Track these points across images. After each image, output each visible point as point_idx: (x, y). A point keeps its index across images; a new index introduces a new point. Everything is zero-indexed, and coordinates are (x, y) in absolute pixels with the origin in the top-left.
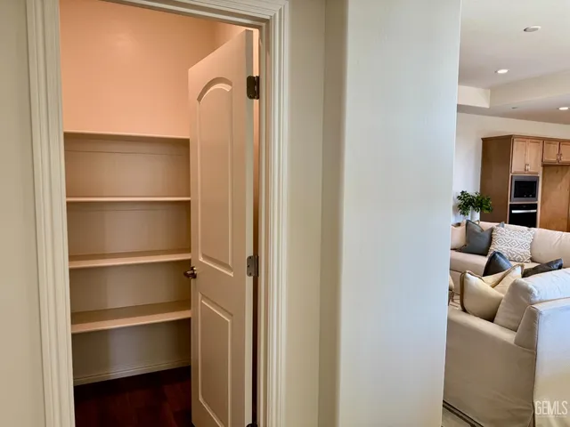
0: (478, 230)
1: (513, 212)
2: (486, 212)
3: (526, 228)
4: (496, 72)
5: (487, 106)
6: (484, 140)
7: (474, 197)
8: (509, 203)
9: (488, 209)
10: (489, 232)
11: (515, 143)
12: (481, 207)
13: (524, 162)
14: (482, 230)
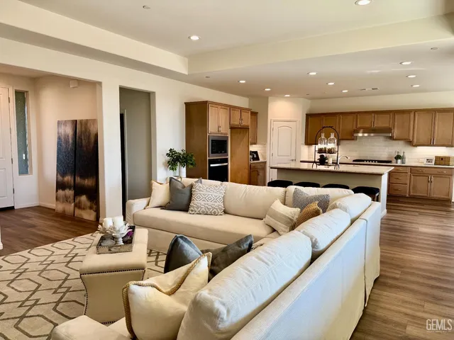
0: (179, 187)
1: (212, 165)
2: (190, 166)
3: (219, 182)
4: (189, 38)
5: (186, 72)
6: (187, 105)
7: (180, 154)
8: (208, 158)
9: (191, 164)
10: (189, 188)
11: (210, 108)
12: (186, 162)
13: (217, 124)
14: (184, 187)
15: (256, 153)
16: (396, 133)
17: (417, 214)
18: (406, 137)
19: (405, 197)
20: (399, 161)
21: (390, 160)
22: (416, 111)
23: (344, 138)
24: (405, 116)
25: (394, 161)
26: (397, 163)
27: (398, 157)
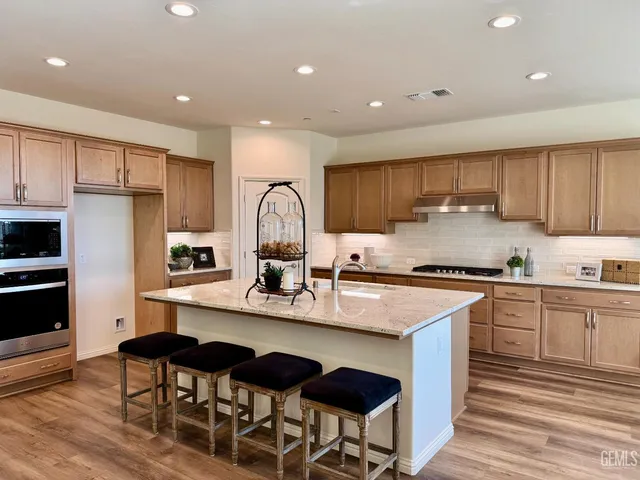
15: (209, 251)
16: (507, 203)
17: (538, 438)
18: (531, 213)
19: (529, 361)
20: (517, 270)
21: (498, 267)
22: (550, 150)
23: (399, 216)
24: (528, 163)
25: (507, 269)
26: (512, 275)
27: (515, 262)
